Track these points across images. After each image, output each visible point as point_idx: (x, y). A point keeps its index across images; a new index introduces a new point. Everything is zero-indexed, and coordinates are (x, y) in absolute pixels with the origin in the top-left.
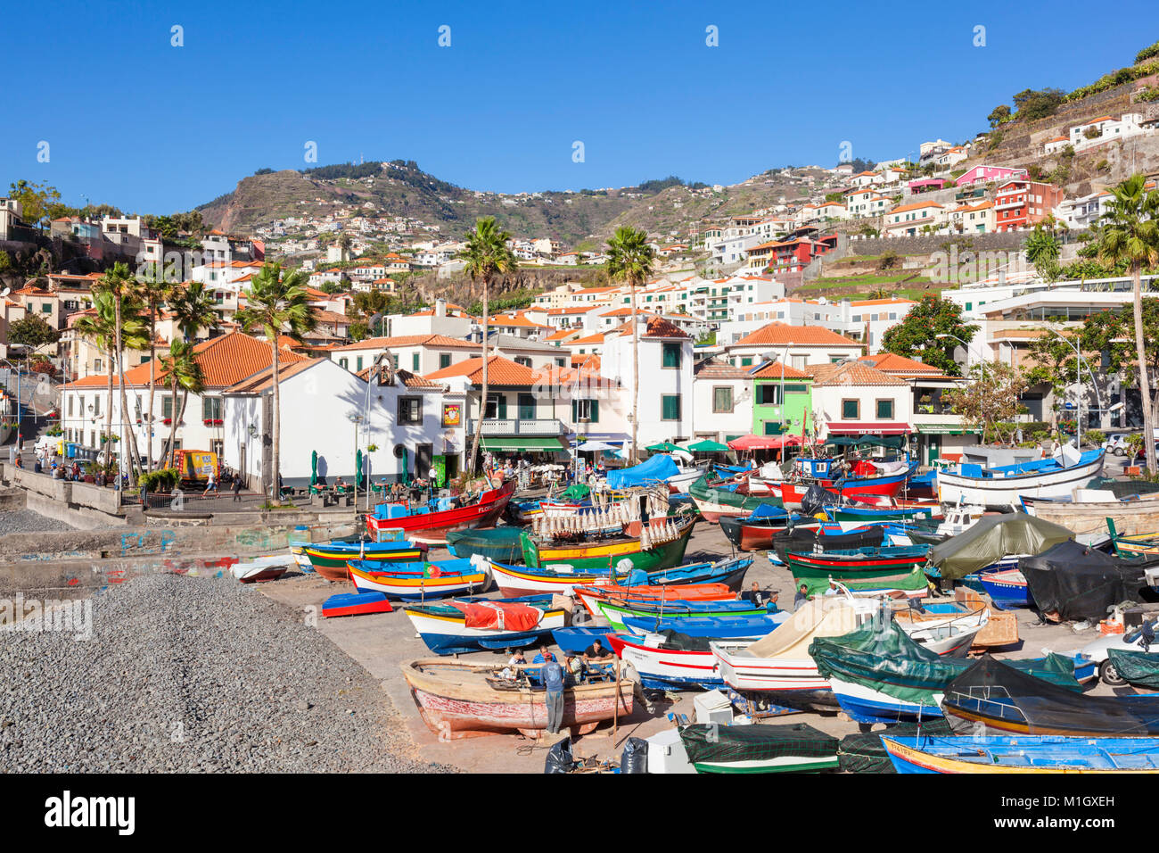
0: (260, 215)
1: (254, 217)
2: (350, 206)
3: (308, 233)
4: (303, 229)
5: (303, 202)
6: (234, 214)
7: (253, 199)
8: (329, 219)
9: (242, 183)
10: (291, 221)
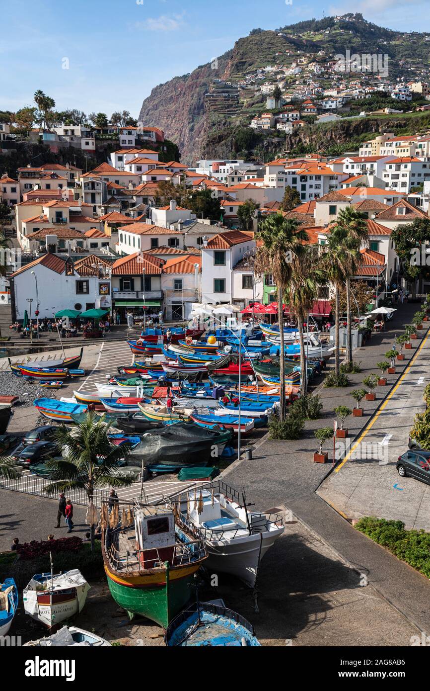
0: (250, 65)
1: (245, 67)
2: (308, 55)
3: (279, 77)
4: (276, 73)
5: (277, 54)
6: (232, 65)
7: (243, 54)
8: (294, 65)
9: (237, 43)
10: (268, 69)
